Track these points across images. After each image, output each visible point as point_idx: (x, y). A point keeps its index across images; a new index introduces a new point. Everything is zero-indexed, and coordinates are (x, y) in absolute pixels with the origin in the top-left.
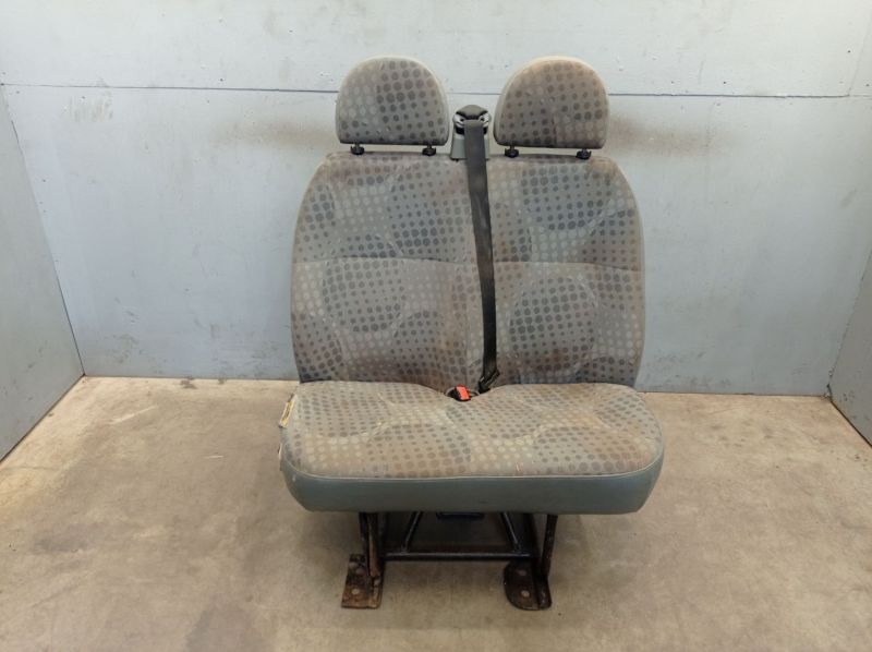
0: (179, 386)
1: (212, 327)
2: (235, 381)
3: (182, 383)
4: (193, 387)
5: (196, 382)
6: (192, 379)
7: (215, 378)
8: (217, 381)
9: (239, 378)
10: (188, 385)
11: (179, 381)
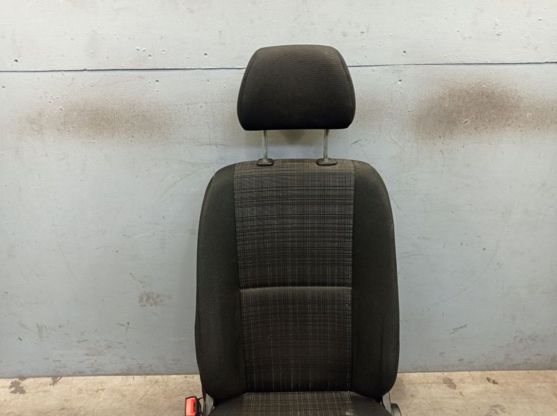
0: (8, 390)
1: (40, 328)
2: (70, 378)
3: (13, 385)
4: (22, 391)
5: (26, 383)
6: (23, 378)
7: (48, 377)
8: (50, 380)
9: (74, 375)
10: (18, 389)
11: (8, 382)
